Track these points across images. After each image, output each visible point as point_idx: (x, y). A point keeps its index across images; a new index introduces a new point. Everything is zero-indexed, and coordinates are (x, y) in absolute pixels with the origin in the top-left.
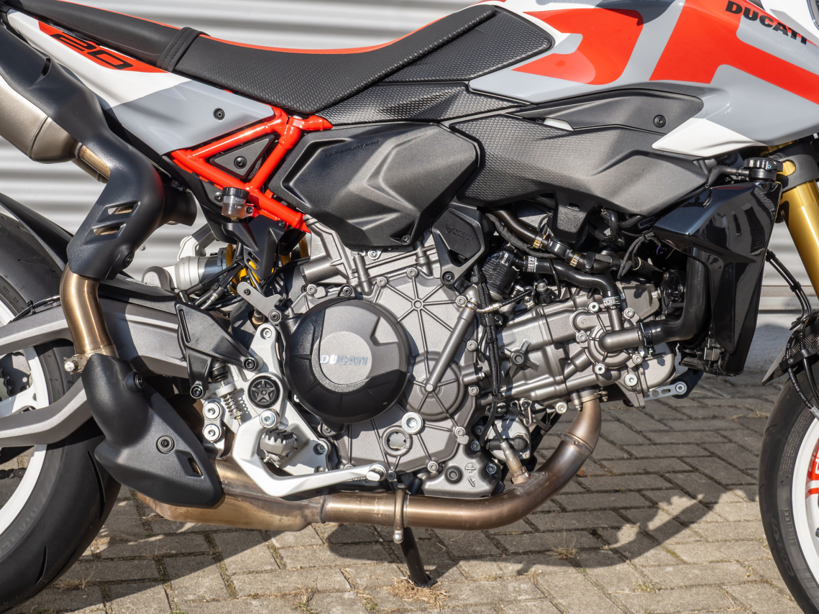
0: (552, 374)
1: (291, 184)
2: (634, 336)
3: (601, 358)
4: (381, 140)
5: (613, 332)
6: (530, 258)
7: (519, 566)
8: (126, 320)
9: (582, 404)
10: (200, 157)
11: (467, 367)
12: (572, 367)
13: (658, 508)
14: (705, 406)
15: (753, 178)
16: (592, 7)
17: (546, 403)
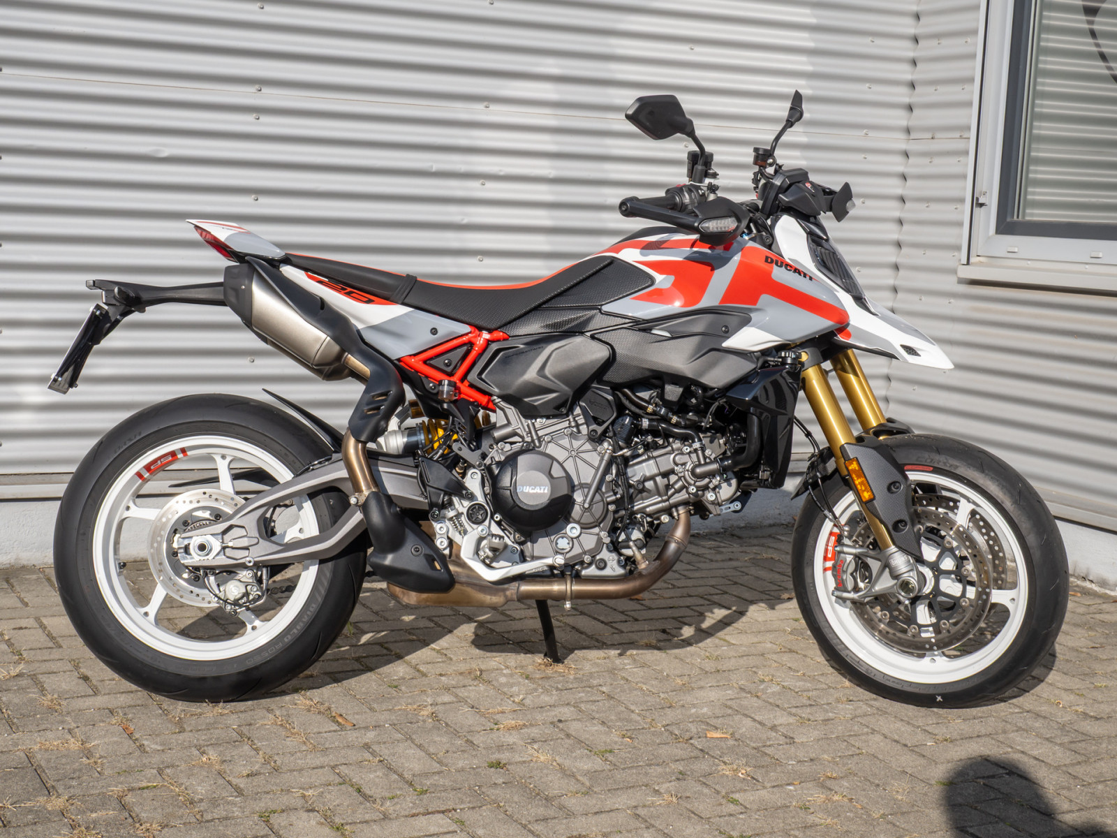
0: (660, 495)
1: (483, 376)
2: (714, 466)
3: (693, 482)
4: (544, 345)
5: (700, 465)
6: (644, 420)
7: (619, 651)
8: (379, 471)
9: (678, 515)
10: (420, 360)
11: (607, 492)
12: (673, 490)
13: (705, 616)
14: (721, 553)
15: (784, 363)
16: (681, 259)
17: (655, 516)
